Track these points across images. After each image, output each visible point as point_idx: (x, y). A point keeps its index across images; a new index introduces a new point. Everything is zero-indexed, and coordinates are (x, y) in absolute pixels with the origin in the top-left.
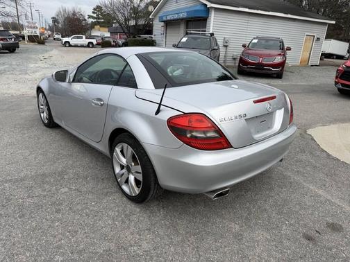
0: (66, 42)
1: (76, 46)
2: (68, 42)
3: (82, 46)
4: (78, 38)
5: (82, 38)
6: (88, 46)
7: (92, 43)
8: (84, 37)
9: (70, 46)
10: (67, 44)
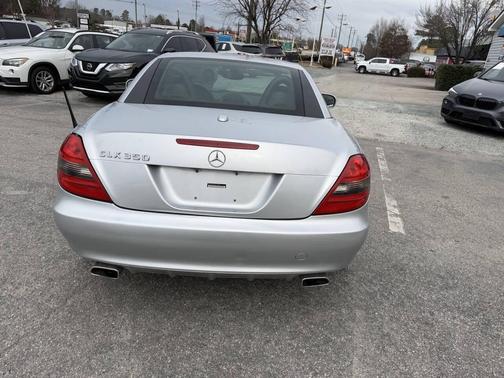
0: (361, 67)
1: (374, 73)
2: (364, 67)
3: (382, 74)
4: (380, 61)
5: (385, 61)
6: (391, 74)
7: (397, 70)
8: (388, 60)
9: (366, 72)
10: (363, 70)
